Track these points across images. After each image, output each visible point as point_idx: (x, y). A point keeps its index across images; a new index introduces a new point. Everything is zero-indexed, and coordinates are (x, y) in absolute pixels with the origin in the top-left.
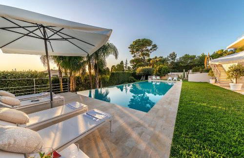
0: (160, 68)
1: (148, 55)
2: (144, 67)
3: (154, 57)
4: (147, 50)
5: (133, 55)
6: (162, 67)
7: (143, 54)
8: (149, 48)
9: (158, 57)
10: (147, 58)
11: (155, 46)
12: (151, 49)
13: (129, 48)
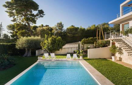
0: (52, 40)
1: (34, 22)
2: (29, 38)
3: (40, 25)
4: (33, 15)
5: (12, 18)
6: (55, 39)
7: (28, 19)
8: (35, 12)
9: (44, 25)
10: (32, 25)
11: (41, 12)
12: (37, 15)
13: (5, 6)
